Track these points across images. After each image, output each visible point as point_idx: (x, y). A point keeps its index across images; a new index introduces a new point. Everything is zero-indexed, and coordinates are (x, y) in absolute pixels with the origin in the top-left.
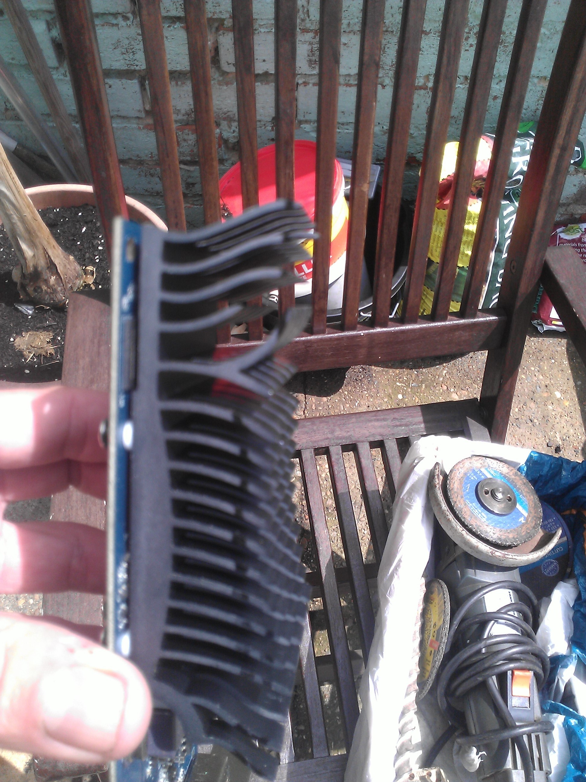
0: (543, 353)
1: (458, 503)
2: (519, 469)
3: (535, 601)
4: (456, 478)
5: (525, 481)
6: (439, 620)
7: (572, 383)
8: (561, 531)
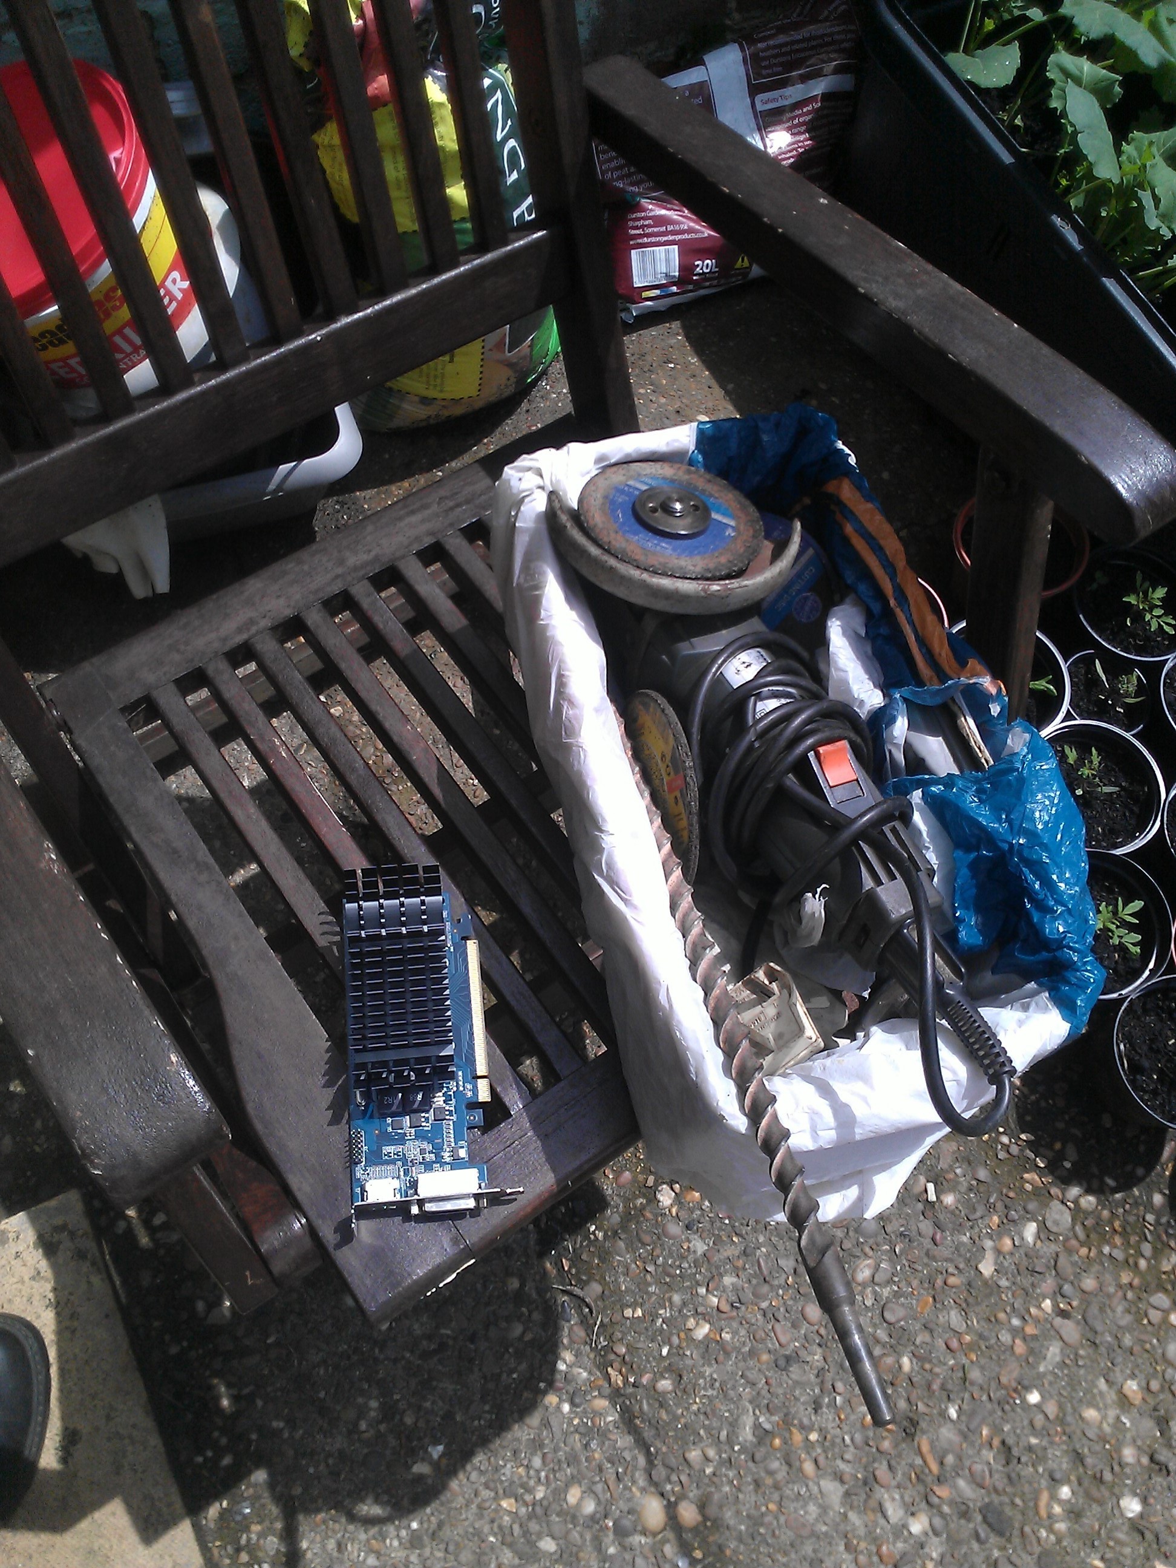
0: (648, 358)
1: (613, 543)
2: (691, 462)
3: (805, 654)
4: (593, 509)
5: (708, 476)
6: (666, 742)
7: (718, 392)
8: (799, 524)
